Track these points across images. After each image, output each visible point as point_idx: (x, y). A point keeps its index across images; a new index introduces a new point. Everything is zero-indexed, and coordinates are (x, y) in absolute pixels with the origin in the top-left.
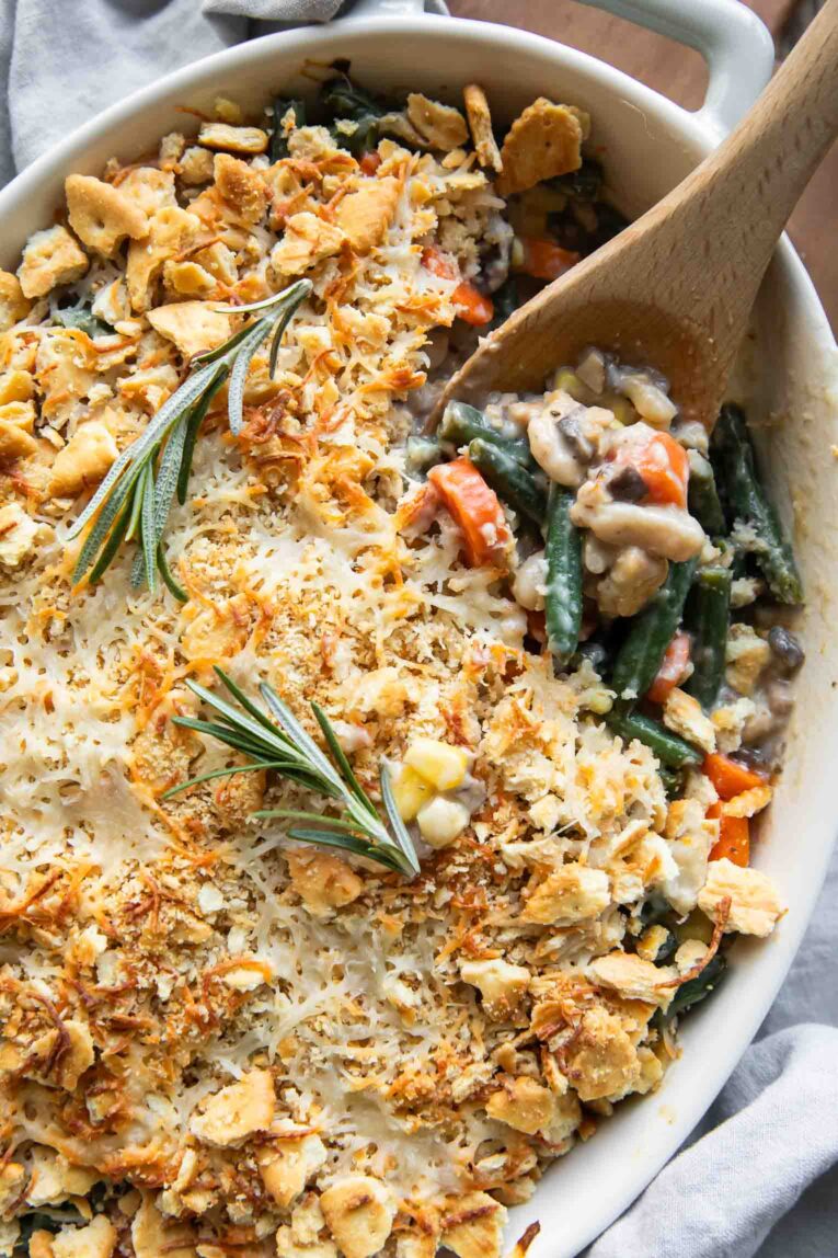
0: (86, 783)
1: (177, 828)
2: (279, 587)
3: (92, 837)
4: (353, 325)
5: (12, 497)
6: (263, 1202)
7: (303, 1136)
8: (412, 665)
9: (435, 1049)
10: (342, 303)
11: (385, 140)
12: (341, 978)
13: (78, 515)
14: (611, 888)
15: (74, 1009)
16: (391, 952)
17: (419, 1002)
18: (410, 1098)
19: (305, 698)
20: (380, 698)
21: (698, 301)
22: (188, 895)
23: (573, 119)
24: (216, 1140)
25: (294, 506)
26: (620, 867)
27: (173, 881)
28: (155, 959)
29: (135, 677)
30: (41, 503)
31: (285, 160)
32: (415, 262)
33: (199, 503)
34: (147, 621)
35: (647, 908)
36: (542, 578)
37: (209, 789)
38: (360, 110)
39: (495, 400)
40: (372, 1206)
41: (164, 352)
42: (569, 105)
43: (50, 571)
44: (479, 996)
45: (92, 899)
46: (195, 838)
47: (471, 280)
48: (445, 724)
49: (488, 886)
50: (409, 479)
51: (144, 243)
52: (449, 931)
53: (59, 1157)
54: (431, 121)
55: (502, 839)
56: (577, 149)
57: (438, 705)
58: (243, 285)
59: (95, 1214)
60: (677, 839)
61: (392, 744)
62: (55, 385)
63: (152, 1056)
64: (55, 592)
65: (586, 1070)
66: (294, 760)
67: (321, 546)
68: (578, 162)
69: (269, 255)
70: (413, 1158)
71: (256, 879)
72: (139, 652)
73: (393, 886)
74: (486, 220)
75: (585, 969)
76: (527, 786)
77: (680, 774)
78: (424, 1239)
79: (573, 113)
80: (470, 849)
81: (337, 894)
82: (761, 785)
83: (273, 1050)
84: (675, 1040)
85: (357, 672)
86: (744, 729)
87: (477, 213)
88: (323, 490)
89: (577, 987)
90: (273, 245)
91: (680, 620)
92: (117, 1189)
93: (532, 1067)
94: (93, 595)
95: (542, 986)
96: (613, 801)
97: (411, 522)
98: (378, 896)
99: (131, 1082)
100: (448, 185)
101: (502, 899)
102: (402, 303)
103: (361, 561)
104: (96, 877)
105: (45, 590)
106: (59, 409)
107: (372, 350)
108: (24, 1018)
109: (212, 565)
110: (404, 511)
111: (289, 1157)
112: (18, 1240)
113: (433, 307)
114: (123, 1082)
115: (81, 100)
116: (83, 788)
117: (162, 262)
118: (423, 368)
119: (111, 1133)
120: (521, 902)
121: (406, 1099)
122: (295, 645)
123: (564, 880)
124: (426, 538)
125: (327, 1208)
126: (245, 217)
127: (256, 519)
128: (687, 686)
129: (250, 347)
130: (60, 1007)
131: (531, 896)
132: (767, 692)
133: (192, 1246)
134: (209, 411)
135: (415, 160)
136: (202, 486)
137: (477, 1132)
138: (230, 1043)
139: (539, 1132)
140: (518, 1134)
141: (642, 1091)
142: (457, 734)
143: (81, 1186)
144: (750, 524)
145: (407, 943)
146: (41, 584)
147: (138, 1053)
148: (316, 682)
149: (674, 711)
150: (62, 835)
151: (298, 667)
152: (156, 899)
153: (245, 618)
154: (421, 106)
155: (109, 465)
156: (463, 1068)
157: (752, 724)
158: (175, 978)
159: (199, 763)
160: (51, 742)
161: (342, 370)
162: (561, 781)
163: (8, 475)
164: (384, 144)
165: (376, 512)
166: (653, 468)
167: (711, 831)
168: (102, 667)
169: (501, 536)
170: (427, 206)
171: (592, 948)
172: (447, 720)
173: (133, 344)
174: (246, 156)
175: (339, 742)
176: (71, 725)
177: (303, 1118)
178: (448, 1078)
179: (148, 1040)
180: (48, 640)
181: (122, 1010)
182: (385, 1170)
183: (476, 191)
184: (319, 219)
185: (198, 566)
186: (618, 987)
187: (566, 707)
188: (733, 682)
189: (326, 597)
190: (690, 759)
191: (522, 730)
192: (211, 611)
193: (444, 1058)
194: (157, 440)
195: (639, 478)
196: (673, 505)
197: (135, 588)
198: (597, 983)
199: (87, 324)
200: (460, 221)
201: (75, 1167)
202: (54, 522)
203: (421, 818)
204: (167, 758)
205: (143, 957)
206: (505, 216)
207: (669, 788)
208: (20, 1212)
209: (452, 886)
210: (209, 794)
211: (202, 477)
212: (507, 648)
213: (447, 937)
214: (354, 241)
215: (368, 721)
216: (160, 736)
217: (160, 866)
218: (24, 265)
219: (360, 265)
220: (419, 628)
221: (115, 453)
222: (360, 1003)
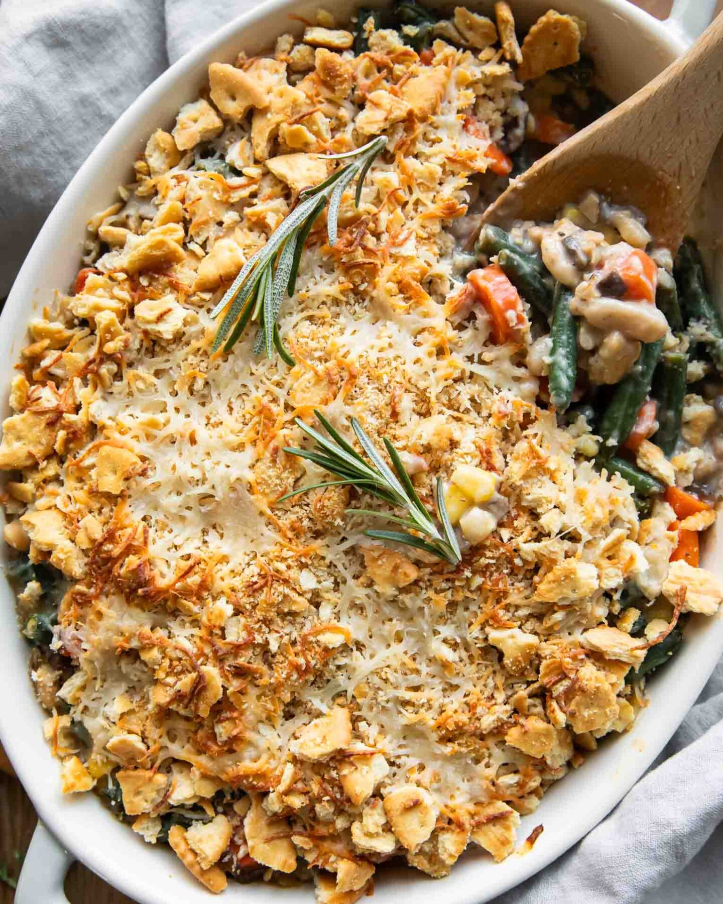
0: (219, 495)
1: (284, 529)
2: (361, 356)
3: (222, 536)
4: (414, 170)
5: (168, 290)
6: (342, 803)
7: (372, 754)
8: (456, 414)
9: (468, 695)
10: (406, 155)
11: (438, 40)
12: (401, 641)
13: (216, 305)
14: (599, 577)
15: (207, 659)
16: (438, 623)
17: (458, 660)
18: (450, 729)
19: (379, 436)
20: (434, 435)
21: (670, 157)
22: (292, 576)
23: (574, 26)
24: (310, 756)
25: (372, 299)
26: (605, 563)
27: (282, 566)
28: (267, 622)
29: (256, 419)
30: (189, 296)
31: (367, 53)
32: (459, 127)
33: (303, 295)
34: (264, 380)
35: (625, 594)
36: (548, 352)
37: (308, 501)
38: (420, 19)
39: (518, 225)
40: (421, 808)
41: (278, 189)
42: (571, 15)
43: (195, 344)
44: (501, 655)
45: (222, 579)
46: (297, 536)
47: (497, 143)
48: (480, 456)
49: (510, 574)
50: (453, 281)
51: (265, 111)
52: (480, 608)
53: (193, 769)
54: (471, 27)
55: (520, 539)
56: (577, 48)
57: (474, 443)
58: (336, 142)
59: (217, 813)
60: (646, 544)
61: (441, 470)
62: (199, 212)
63: (263, 694)
64: (199, 358)
65: (579, 712)
66: (371, 478)
67: (391, 328)
68: (577, 57)
69: (353, 121)
70: (451, 774)
71: (340, 567)
72: (260, 401)
73: (441, 573)
74: (509, 98)
75: (579, 637)
76: (539, 502)
77: (648, 500)
78: (458, 833)
79: (574, 21)
80: (497, 547)
81: (400, 577)
82: (708, 509)
83: (350, 692)
84: (644, 694)
85: (416, 417)
86: (696, 470)
87: (503, 93)
88: (393, 287)
89: (573, 650)
90: (356, 114)
91: (649, 388)
92: (233, 795)
93: (539, 709)
94: (226, 361)
95: (547, 649)
96: (600, 514)
97: (455, 311)
98: (429, 580)
99: (248, 713)
100: (482, 73)
101: (517, 584)
102: (451, 155)
103: (420, 338)
104: (225, 564)
105: (191, 358)
106: (201, 229)
107: (428, 189)
108: (171, 666)
109: (312, 340)
110: (451, 302)
111: (362, 769)
112: (160, 832)
113: (472, 158)
114: (242, 713)
115: (215, 13)
116: (216, 499)
117: (278, 125)
118: (465, 202)
119: (231, 751)
120: (533, 587)
121: (447, 730)
122: (372, 397)
123: (565, 569)
124: (466, 323)
125: (389, 808)
126: (337, 93)
127: (344, 308)
128: (654, 438)
129: (343, 184)
130: (198, 657)
131: (541, 582)
132: (712, 443)
133: (288, 837)
134: (312, 230)
135: (459, 54)
136: (305, 283)
137: (498, 757)
138: (319, 687)
139: (543, 757)
140: (529, 757)
141: (620, 730)
142: (488, 463)
143: (208, 791)
144: (701, 322)
145: (449, 616)
146: (187, 354)
147: (253, 692)
148: (387, 425)
149: (645, 456)
150: (200, 534)
151: (374, 413)
152: (270, 579)
153: (337, 378)
154: (464, 16)
155: (239, 268)
156: (489, 709)
157: (701, 466)
158: (281, 637)
159: (302, 481)
160: (194, 466)
161: (406, 203)
162: (563, 498)
163: (165, 275)
164: (437, 42)
165: (430, 303)
166: (632, 273)
167: (672, 540)
168: (231, 414)
169: (520, 320)
170: (467, 87)
171: (584, 622)
172: (481, 452)
173: (255, 183)
174: (339, 50)
175: (404, 466)
176: (208, 454)
177: (371, 742)
178: (478, 715)
179: (261, 682)
180: (192, 394)
181: (243, 659)
182: (431, 782)
183: (502, 78)
184: (391, 95)
185: (302, 340)
186: (604, 649)
187: (567, 447)
188: (687, 437)
189: (394, 364)
190: (656, 488)
191: (535, 461)
192: (312, 373)
193: (475, 701)
194: (275, 249)
195: (620, 279)
196: (644, 301)
197: (257, 356)
198: (588, 647)
199: (222, 170)
200: (491, 99)
201: (204, 776)
202: (197, 309)
203: (462, 522)
204: (278, 477)
205: (259, 621)
206: (523, 96)
207: (640, 510)
208: (163, 811)
209: (483, 574)
210: (308, 505)
211: (305, 277)
212: (524, 403)
213: (479, 612)
214: (416, 111)
215: (423, 453)
216: (274, 461)
217: (271, 556)
218: (178, 126)
219: (420, 128)
220: (460, 387)
221: (243, 259)
222: (414, 659)
